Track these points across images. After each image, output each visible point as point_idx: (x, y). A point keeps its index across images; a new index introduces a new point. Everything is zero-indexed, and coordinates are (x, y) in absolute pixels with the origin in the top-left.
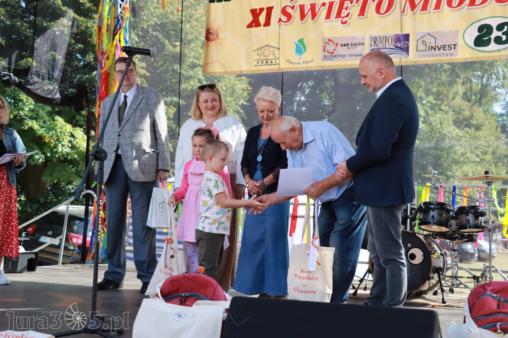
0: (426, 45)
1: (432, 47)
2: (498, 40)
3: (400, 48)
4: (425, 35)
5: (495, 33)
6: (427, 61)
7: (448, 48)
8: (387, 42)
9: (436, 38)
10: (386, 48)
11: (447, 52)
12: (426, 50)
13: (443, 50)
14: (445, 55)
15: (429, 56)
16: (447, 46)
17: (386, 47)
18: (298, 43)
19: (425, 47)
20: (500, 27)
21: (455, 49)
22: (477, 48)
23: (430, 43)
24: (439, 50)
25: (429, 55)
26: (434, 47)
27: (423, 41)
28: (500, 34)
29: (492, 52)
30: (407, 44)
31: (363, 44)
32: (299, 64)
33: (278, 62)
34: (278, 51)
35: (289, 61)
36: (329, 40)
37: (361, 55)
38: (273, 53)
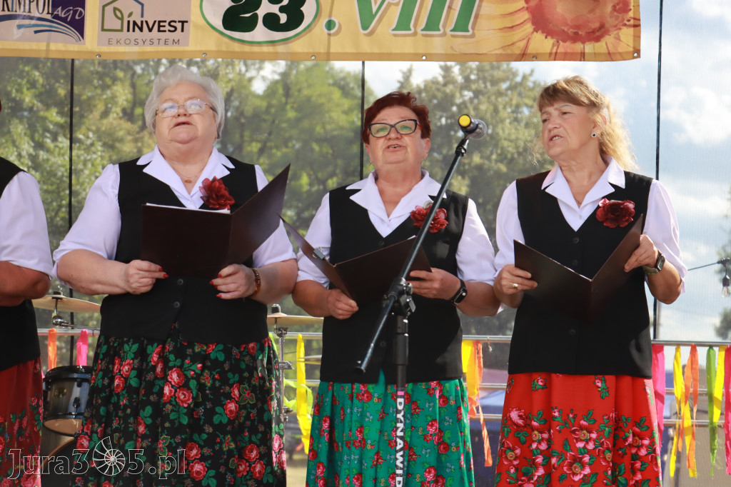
0: (122, 19)
1: (135, 23)
2: (271, 21)
3: (64, 20)
5: (266, 8)
6: (125, 53)
7: (168, 28)
8: (33, 5)
9: (142, 5)
10: (32, 18)
11: (168, 35)
12: (121, 30)
13: (159, 31)
14: (162, 42)
15: (127, 44)
16: (166, 24)
17: (32, 15)
19: (120, 21)
21: (182, 31)
22: (228, 32)
23: (130, 15)
24: (150, 30)
25: (128, 42)
26: (140, 25)
27: (115, 9)
28: (275, 9)
29: (259, 43)
30: (81, 12)
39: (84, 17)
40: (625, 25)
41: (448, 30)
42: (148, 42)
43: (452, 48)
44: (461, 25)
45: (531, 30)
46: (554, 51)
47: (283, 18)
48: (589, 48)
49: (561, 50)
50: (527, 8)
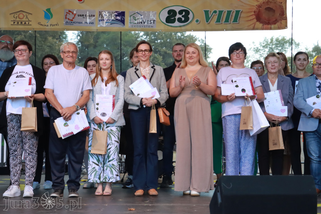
0: (136, 20)
1: (140, 21)
2: (180, 20)
3: (119, 20)
4: (135, 13)
5: (178, 16)
6: (136, 29)
9: (142, 16)
11: (149, 25)
13: (147, 23)
14: (148, 27)
16: (149, 21)
18: (46, 11)
20: (181, 12)
21: (154, 23)
22: (167, 24)
23: (138, 19)
25: (138, 26)
27: (133, 17)
28: (181, 16)
29: (176, 27)
30: (124, 18)
31: (94, 16)
32: (48, 26)
33: (30, 23)
34: (30, 15)
35: (39, 23)
36: (69, 11)
37: (92, 23)
38: (27, 17)
39: (124, 20)
40: (283, 19)
41: (231, 22)
42: (143, 27)
43: (233, 27)
44: (235, 20)
45: (256, 21)
46: (262, 27)
47: (183, 19)
48: (273, 26)
49: (264, 27)
50: (255, 15)
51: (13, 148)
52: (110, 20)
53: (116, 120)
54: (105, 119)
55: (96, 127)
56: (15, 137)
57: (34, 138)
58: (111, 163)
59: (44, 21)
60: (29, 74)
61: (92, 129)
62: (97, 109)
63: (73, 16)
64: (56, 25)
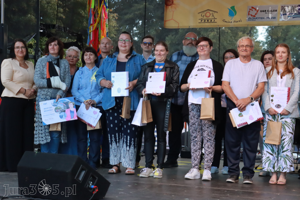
31: (276, 11)
32: (231, 22)
33: (216, 20)
34: (216, 13)
35: (224, 21)
36: (252, 8)
37: (274, 18)
38: (213, 15)
51: (194, 135)
52: (292, 14)
53: (291, 112)
54: (279, 111)
55: (271, 118)
56: (195, 124)
57: (212, 127)
58: (285, 153)
59: (228, 19)
60: (209, 67)
61: (267, 120)
62: (272, 100)
63: (256, 11)
64: (240, 21)
